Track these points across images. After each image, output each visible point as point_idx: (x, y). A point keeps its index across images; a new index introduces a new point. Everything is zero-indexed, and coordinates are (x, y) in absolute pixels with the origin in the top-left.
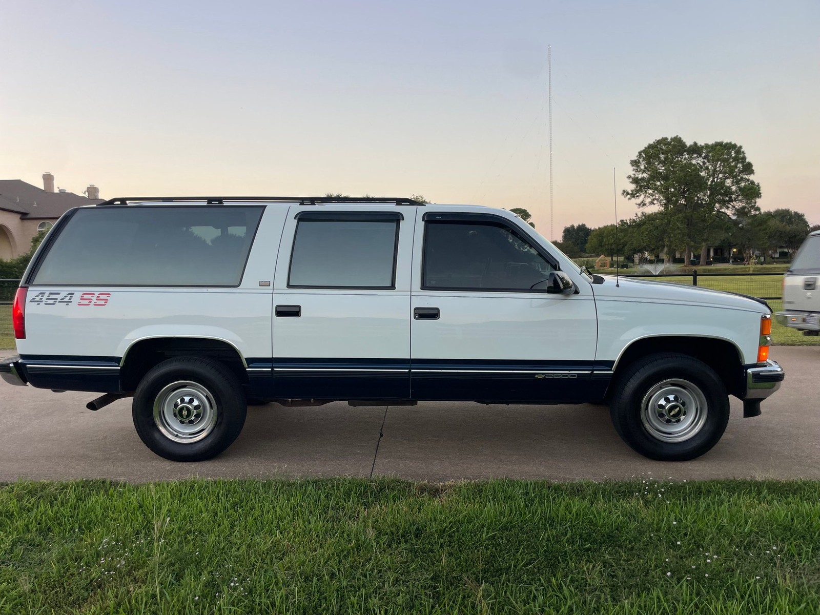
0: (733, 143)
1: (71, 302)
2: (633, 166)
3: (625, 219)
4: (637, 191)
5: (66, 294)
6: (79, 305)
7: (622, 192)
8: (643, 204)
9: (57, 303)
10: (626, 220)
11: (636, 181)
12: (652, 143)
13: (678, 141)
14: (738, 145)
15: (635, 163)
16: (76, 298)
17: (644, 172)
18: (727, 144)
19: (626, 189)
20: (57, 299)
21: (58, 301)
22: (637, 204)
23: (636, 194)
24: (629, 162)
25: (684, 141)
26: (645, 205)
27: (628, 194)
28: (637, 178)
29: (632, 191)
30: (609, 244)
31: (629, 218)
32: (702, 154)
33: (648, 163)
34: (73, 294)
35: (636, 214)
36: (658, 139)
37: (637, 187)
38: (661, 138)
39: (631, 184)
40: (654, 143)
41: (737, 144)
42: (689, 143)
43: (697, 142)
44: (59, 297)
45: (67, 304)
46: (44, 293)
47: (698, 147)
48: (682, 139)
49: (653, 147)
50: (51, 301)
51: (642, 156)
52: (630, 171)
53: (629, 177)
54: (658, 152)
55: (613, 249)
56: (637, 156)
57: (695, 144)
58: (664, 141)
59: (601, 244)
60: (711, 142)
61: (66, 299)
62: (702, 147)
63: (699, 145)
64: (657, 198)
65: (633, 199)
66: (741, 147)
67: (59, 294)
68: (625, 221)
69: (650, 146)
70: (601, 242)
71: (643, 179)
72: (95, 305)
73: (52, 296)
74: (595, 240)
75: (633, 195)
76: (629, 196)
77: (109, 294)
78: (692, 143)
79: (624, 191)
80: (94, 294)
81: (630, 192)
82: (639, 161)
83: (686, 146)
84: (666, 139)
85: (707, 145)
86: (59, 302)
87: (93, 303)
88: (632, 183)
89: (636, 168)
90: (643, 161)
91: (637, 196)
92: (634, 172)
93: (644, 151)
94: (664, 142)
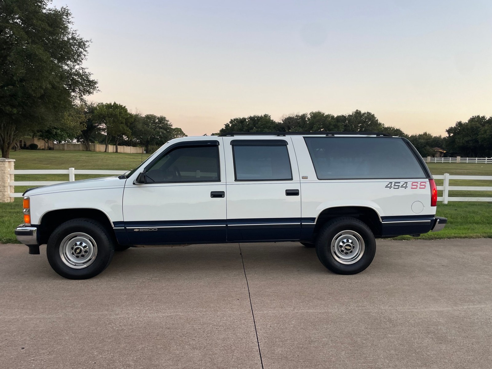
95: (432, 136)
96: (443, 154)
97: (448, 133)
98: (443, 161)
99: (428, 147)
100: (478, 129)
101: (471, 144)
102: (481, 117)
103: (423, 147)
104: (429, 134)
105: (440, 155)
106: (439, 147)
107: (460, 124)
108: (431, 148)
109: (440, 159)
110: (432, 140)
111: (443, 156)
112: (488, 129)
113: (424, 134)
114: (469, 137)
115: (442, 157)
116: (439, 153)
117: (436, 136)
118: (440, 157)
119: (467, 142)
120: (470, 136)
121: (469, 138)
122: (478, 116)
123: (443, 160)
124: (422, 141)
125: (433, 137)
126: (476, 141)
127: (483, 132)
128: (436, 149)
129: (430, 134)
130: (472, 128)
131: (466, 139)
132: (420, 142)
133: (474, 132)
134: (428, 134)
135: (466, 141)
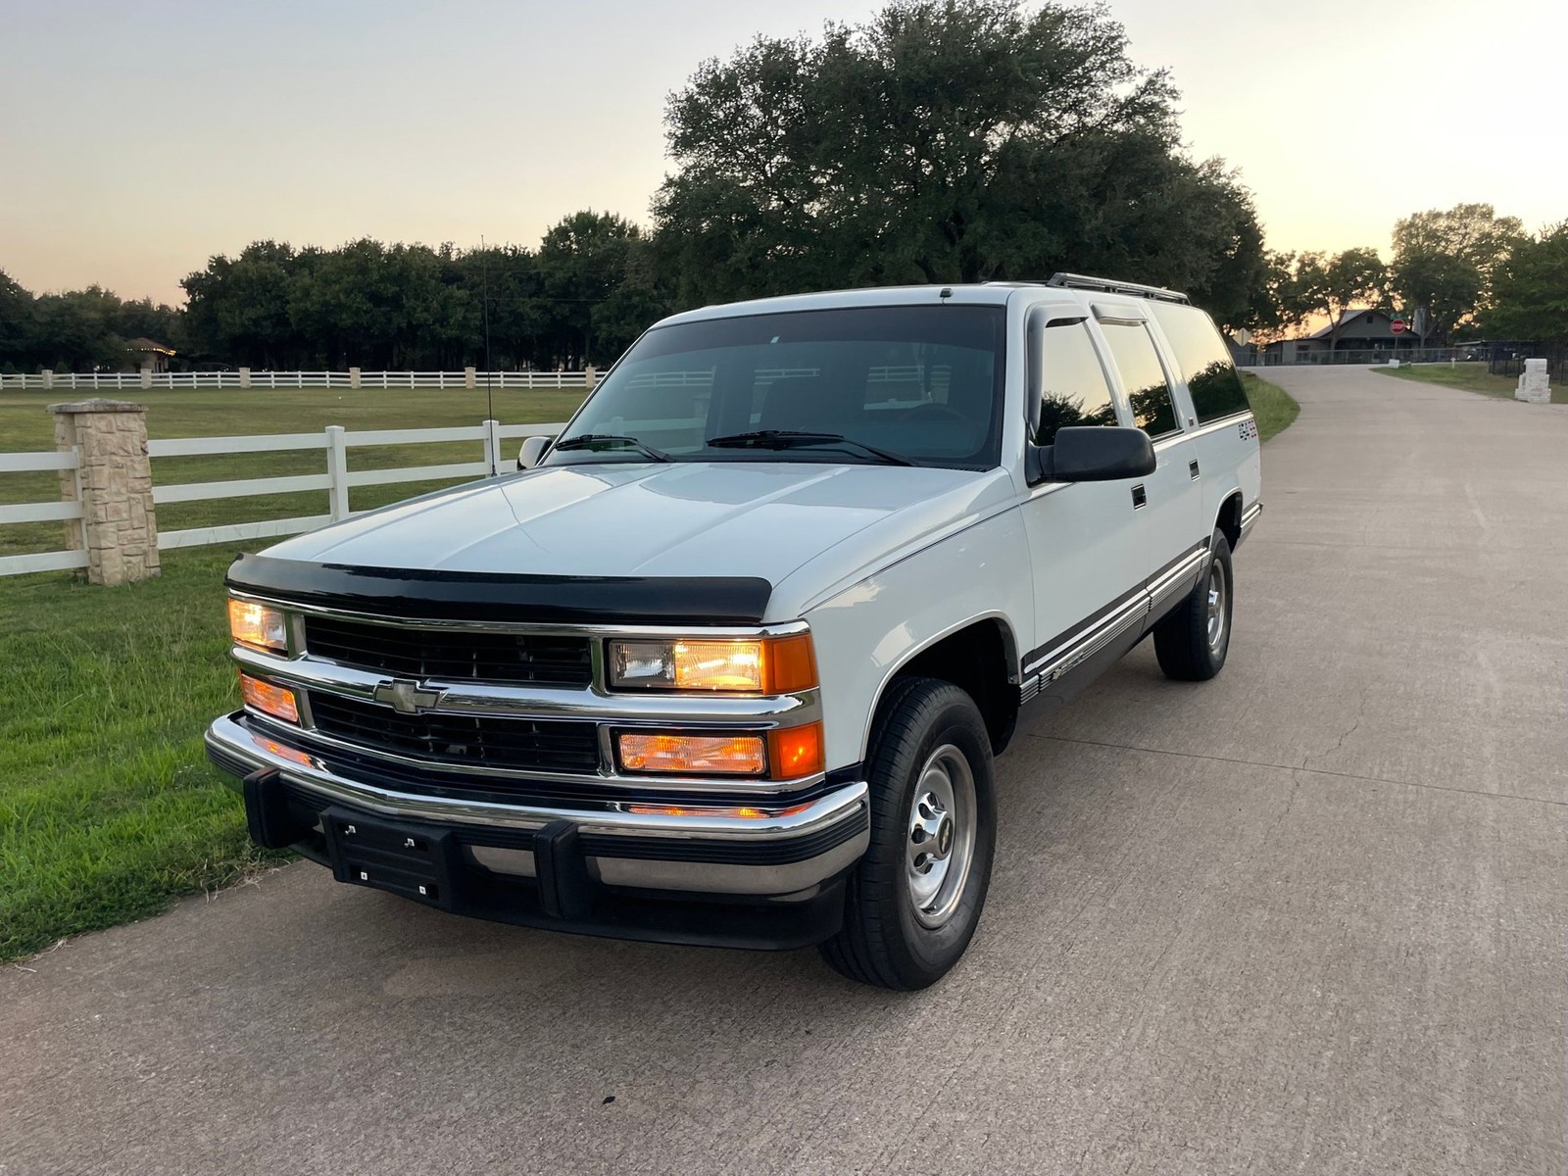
95: (118, 300)
96: (166, 359)
97: (189, 293)
98: (171, 385)
99: (115, 338)
100: (281, 285)
101: (269, 331)
102: (277, 247)
103: (98, 338)
104: (107, 294)
105: (160, 365)
106: (149, 337)
107: (220, 264)
108: (126, 341)
109: (161, 377)
110: (124, 313)
111: (167, 367)
112: (312, 286)
113: (89, 293)
114: (259, 306)
115: (166, 371)
116: (153, 359)
117: (134, 301)
118: (160, 372)
119: (256, 322)
120: (262, 306)
121: (261, 311)
122: (270, 245)
123: (170, 379)
124: (93, 315)
125: (122, 302)
126: (281, 319)
127: (299, 294)
128: (144, 344)
129: (111, 291)
130: (262, 279)
131: (251, 313)
132: (88, 320)
133: (269, 292)
134: (103, 291)
135: (253, 320)
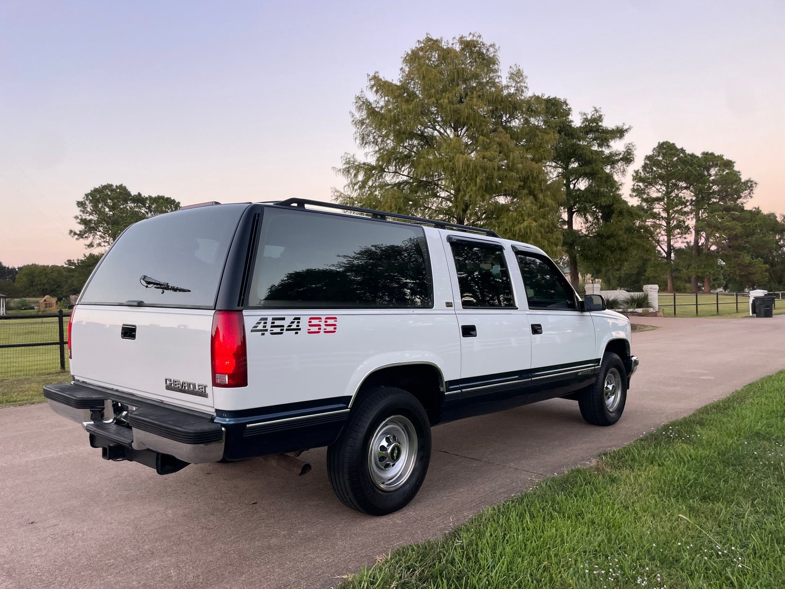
0: (172, 199)
1: (300, 329)
2: (79, 207)
3: (72, 259)
4: (85, 232)
5: (291, 319)
6: (309, 333)
7: (69, 232)
8: (91, 245)
9: (284, 331)
10: (74, 260)
11: (84, 222)
12: (97, 187)
13: (122, 188)
14: (177, 201)
15: (81, 204)
16: (304, 324)
17: (91, 214)
18: (168, 199)
19: (73, 229)
20: (283, 326)
21: (285, 328)
22: (85, 245)
23: (83, 235)
24: (76, 202)
25: (129, 190)
26: (93, 246)
27: (75, 234)
28: (86, 219)
29: (80, 231)
30: (41, 284)
31: (77, 259)
32: (146, 205)
33: (95, 206)
34: (299, 319)
35: (84, 255)
36: (103, 185)
37: (85, 228)
38: (106, 184)
39: (78, 225)
40: (100, 187)
41: (175, 200)
42: (134, 193)
43: (141, 193)
44: (286, 323)
45: (296, 333)
46: (266, 319)
47: (143, 198)
48: (127, 188)
49: (99, 191)
50: (278, 330)
51: (89, 199)
52: (77, 211)
53: (76, 217)
54: (106, 197)
55: (47, 289)
56: (84, 198)
57: (139, 194)
58: (109, 187)
59: (32, 284)
60: (154, 195)
61: (294, 326)
62: (147, 198)
63: (143, 196)
64: (108, 240)
65: (81, 239)
66: (179, 203)
67: (284, 319)
68: (72, 261)
69: (96, 190)
70: (32, 282)
71: (90, 221)
72: (325, 332)
73: (277, 323)
74: (25, 279)
75: (81, 235)
76: (76, 236)
77: (335, 318)
78: (137, 194)
79: (71, 231)
80: (320, 318)
81: (78, 233)
82: (85, 203)
83: (131, 195)
84: (112, 185)
85: (150, 197)
86: (287, 330)
87: (322, 331)
88: (80, 223)
89: (82, 209)
90: (90, 203)
91: (86, 237)
92: (81, 213)
93: (90, 194)
94: (110, 189)
